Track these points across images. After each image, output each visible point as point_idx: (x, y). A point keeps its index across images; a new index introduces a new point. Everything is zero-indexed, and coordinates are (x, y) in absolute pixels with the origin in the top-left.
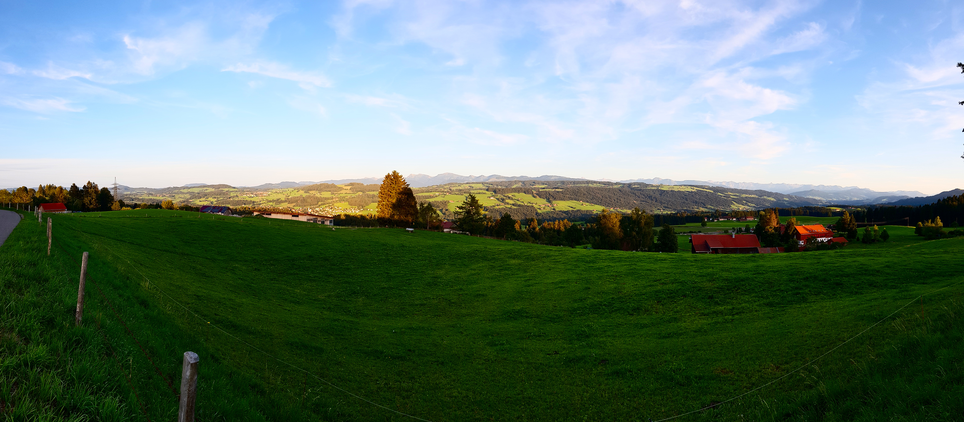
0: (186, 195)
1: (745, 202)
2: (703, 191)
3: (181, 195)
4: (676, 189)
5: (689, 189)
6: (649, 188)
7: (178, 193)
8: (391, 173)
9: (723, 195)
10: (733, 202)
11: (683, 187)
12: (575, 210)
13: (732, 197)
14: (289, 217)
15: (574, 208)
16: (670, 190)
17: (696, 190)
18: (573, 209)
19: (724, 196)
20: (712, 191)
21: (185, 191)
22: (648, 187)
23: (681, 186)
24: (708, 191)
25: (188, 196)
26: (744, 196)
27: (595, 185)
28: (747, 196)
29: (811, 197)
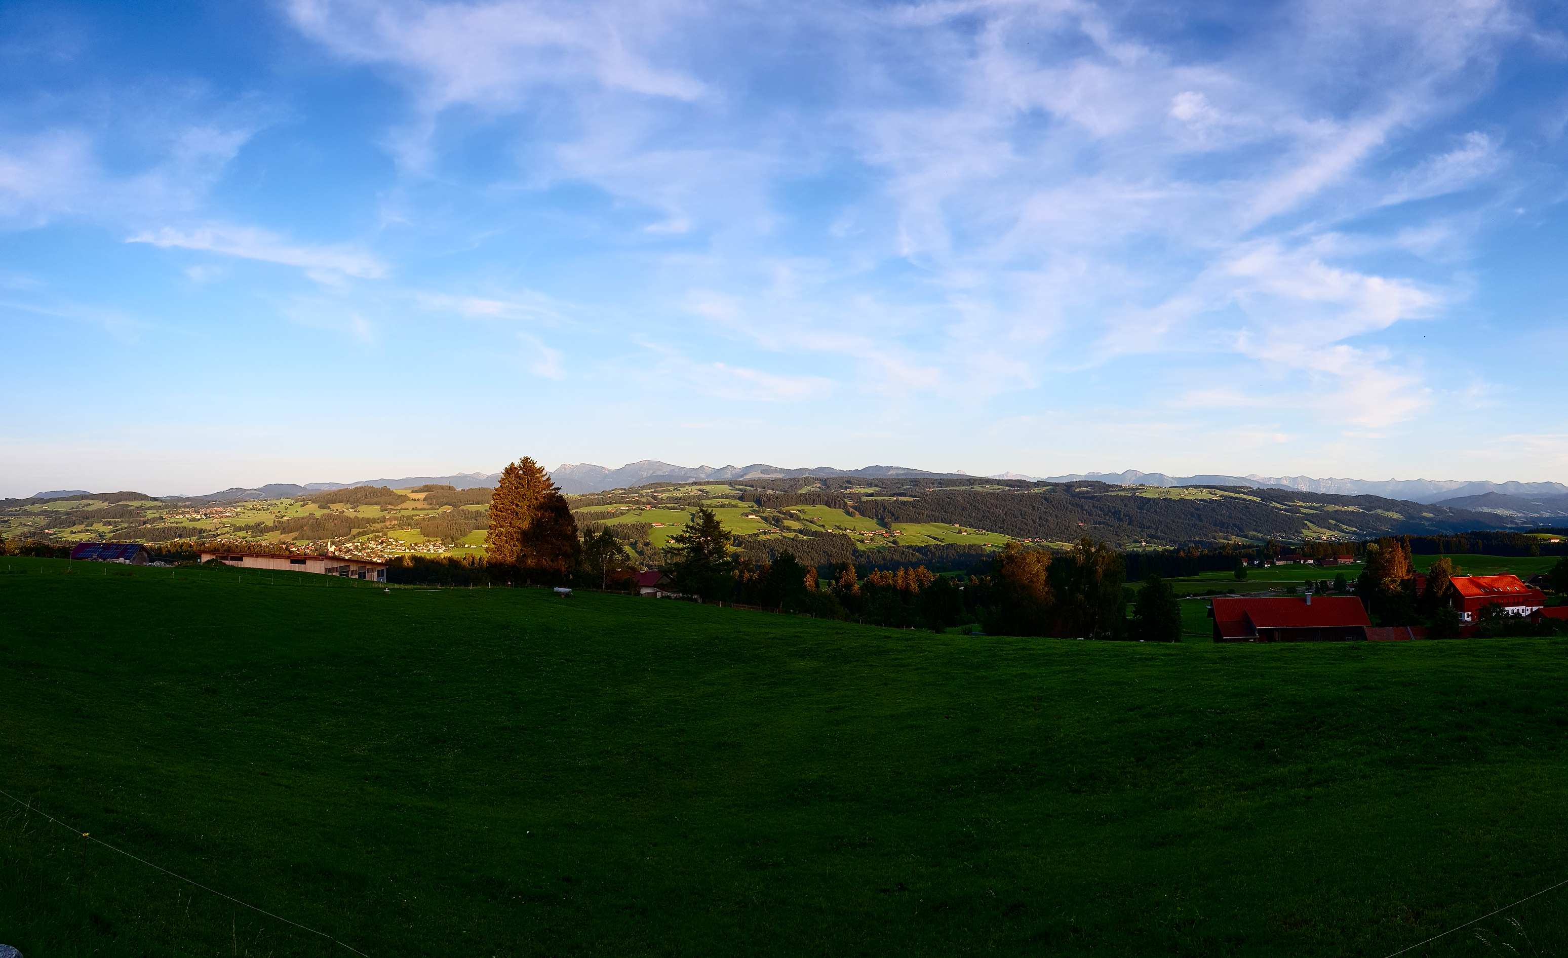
0: (37, 519)
1: (1333, 522)
2: (1237, 498)
3: (24, 519)
4: (1175, 495)
5: (1205, 495)
6: (1113, 494)
7: (18, 515)
8: (517, 463)
9: (1284, 507)
10: (1306, 522)
11: (1191, 490)
12: (943, 544)
13: (1303, 510)
14: (283, 565)
15: (941, 540)
16: (1162, 497)
17: (1222, 496)
18: (939, 543)
19: (1285, 510)
20: (1258, 500)
21: (36, 508)
22: (1112, 491)
23: (1187, 487)
24: (1248, 497)
25: (42, 521)
26: (1331, 508)
27: (988, 488)
28: (1337, 508)
29: (1486, 510)
